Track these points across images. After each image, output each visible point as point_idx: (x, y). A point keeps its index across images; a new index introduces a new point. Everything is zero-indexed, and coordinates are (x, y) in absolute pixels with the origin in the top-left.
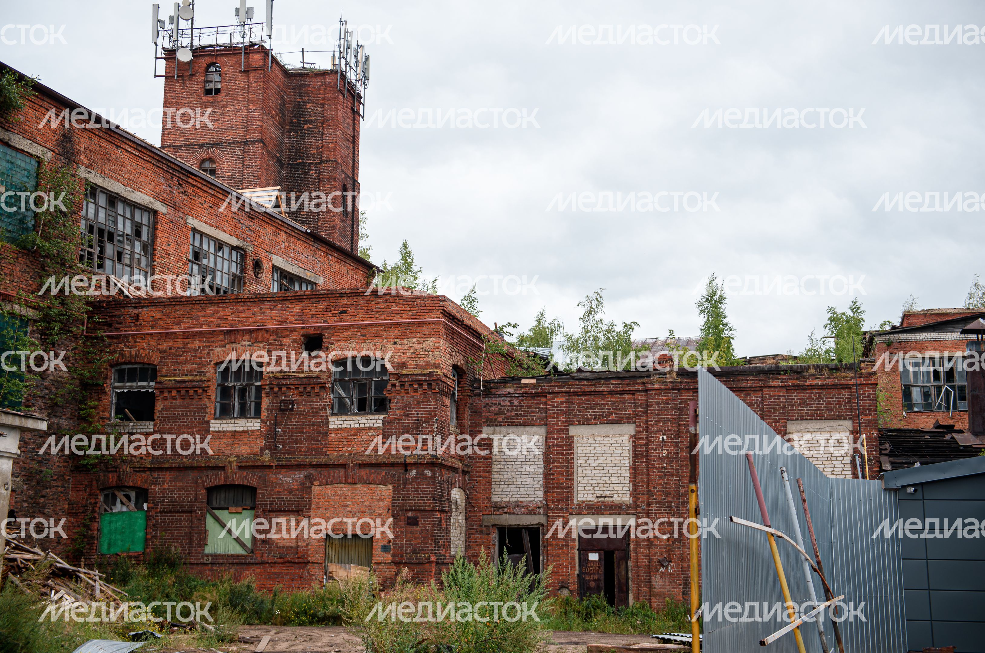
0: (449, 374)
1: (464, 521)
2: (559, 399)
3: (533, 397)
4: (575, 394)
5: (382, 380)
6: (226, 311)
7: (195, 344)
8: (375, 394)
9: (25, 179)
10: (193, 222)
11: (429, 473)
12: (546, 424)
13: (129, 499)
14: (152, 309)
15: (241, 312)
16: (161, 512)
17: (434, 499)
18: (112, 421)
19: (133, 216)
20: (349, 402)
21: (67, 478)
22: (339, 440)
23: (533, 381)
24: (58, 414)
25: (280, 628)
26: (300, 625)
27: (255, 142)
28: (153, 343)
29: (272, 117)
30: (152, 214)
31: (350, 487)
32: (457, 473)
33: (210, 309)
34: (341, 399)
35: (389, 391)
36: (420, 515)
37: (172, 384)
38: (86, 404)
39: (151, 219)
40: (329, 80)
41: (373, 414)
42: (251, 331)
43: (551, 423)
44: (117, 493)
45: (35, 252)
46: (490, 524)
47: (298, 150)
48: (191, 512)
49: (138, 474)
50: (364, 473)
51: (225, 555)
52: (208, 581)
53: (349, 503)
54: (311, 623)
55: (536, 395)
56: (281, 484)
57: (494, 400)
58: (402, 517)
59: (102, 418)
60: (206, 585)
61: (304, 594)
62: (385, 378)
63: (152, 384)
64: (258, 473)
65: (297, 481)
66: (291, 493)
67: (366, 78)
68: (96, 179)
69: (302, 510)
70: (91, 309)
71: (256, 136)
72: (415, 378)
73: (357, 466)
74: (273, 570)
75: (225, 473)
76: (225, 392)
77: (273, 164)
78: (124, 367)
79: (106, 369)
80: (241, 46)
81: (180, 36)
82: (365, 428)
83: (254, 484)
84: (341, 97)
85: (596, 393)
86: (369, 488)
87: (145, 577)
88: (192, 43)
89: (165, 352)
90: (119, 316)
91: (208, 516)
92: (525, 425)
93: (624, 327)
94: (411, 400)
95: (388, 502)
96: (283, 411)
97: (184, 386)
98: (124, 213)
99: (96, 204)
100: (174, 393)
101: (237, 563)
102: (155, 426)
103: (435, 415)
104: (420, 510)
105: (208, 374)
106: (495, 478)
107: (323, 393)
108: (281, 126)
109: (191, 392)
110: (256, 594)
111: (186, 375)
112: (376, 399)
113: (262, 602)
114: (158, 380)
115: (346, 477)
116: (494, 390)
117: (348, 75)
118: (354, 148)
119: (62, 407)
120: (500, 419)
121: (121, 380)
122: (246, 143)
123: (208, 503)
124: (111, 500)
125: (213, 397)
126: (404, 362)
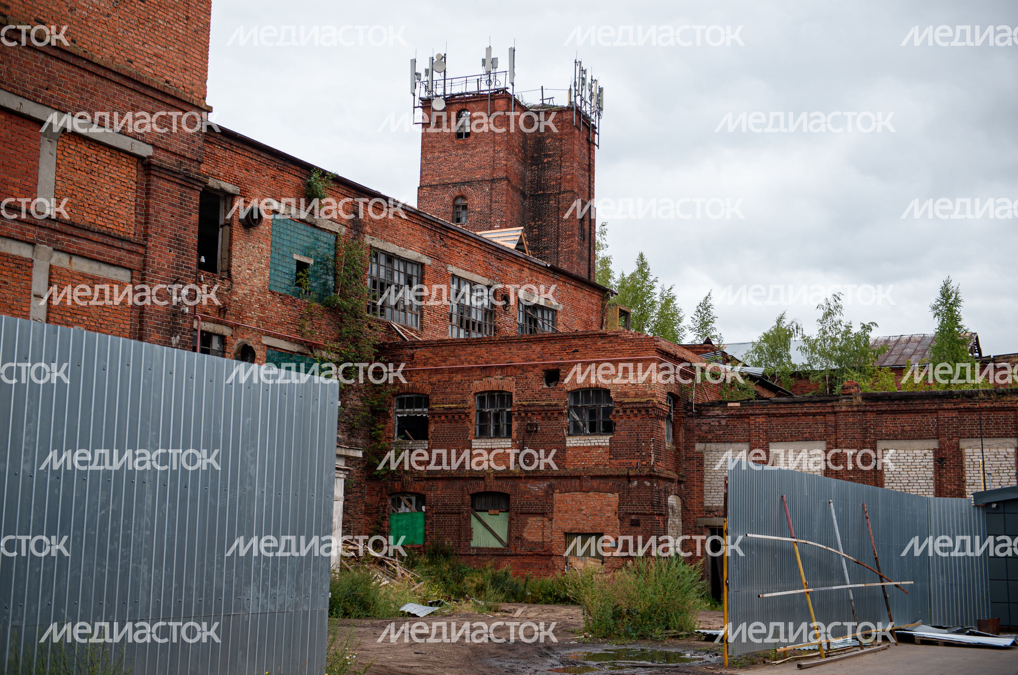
0: (664, 401)
1: (681, 523)
2: (760, 420)
3: (738, 418)
4: (774, 415)
5: (608, 407)
6: (482, 351)
7: (458, 377)
8: (603, 418)
9: (326, 251)
10: (452, 269)
11: (648, 484)
12: (749, 441)
13: (411, 503)
14: (424, 349)
15: (494, 351)
16: (436, 513)
17: (652, 505)
18: (396, 440)
19: (405, 269)
20: (582, 425)
21: (363, 485)
22: (575, 456)
23: (738, 404)
24: (356, 435)
25: (530, 605)
26: (546, 603)
27: (500, 179)
28: (426, 377)
29: (516, 155)
30: (420, 266)
31: (584, 495)
32: (673, 482)
33: (470, 349)
34: (575, 423)
35: (614, 416)
36: (642, 519)
37: (441, 411)
38: (375, 427)
39: (420, 271)
40: (566, 116)
41: (601, 435)
42: (502, 367)
43: (754, 440)
44: (401, 497)
45: (336, 308)
46: (703, 525)
47: (539, 182)
48: (459, 513)
49: (417, 483)
50: (595, 483)
51: (486, 548)
52: (475, 569)
53: (584, 507)
54: (555, 603)
55: (741, 417)
56: (529, 492)
57: (704, 421)
58: (627, 520)
59: (388, 438)
60: (473, 572)
61: (549, 579)
62: (610, 405)
63: (426, 410)
64: (511, 482)
65: (541, 489)
66: (537, 499)
67: (601, 109)
68: (378, 244)
69: (546, 513)
70: (377, 351)
71: (502, 174)
72: (635, 406)
73: (589, 478)
74: (525, 561)
75: (485, 482)
76: (483, 417)
77: (517, 198)
78: (403, 396)
79: (390, 398)
80: (487, 92)
81: (434, 86)
82: (595, 447)
83: (508, 491)
84: (577, 132)
85: (791, 415)
86: (599, 496)
87: (426, 564)
88: (444, 93)
89: (435, 384)
90: (399, 355)
91: (473, 517)
92: (731, 442)
93: (862, 328)
94: (632, 423)
95: (615, 507)
96: (528, 432)
97: (450, 412)
98: (399, 268)
99: (377, 263)
100: (443, 418)
101: (496, 555)
102: (429, 444)
103: (652, 436)
104: (641, 514)
105: (469, 402)
106: (706, 486)
107: (561, 418)
108: (524, 162)
109: (457, 417)
110: (512, 579)
111: (452, 403)
112: (604, 422)
113: (517, 585)
114: (430, 407)
115: (581, 486)
116: (704, 412)
117: (584, 109)
118: (590, 176)
119: (358, 429)
120: (710, 437)
121: (401, 407)
122: (493, 181)
123: (473, 506)
124: (397, 503)
125: (474, 421)
126: (626, 392)
